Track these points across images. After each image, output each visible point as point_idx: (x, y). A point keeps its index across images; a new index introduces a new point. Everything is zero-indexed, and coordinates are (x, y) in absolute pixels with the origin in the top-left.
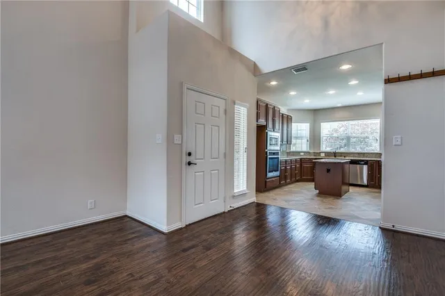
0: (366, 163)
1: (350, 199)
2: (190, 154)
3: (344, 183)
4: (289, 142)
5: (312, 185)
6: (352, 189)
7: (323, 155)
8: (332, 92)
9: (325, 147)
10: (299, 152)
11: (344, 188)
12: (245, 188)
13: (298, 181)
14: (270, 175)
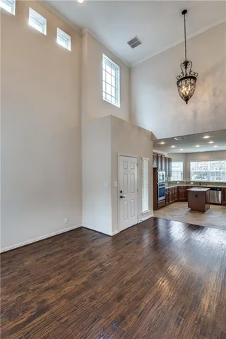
0: (220, 189)
1: (210, 214)
2: (121, 192)
3: (207, 203)
4: (169, 175)
5: (186, 204)
6: (211, 206)
7: (192, 183)
8: (198, 146)
9: (193, 178)
10: (176, 182)
11: (207, 206)
12: (147, 209)
13: (176, 201)
14: (160, 199)
